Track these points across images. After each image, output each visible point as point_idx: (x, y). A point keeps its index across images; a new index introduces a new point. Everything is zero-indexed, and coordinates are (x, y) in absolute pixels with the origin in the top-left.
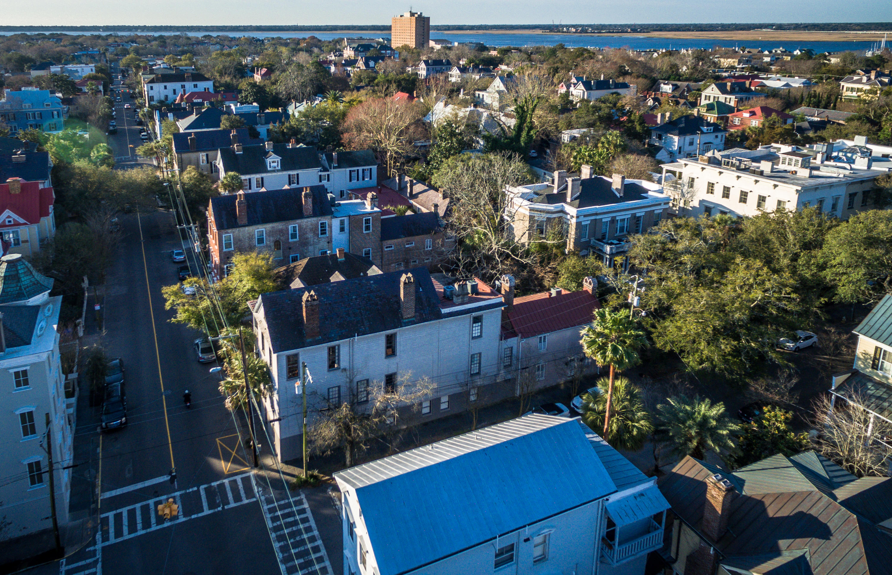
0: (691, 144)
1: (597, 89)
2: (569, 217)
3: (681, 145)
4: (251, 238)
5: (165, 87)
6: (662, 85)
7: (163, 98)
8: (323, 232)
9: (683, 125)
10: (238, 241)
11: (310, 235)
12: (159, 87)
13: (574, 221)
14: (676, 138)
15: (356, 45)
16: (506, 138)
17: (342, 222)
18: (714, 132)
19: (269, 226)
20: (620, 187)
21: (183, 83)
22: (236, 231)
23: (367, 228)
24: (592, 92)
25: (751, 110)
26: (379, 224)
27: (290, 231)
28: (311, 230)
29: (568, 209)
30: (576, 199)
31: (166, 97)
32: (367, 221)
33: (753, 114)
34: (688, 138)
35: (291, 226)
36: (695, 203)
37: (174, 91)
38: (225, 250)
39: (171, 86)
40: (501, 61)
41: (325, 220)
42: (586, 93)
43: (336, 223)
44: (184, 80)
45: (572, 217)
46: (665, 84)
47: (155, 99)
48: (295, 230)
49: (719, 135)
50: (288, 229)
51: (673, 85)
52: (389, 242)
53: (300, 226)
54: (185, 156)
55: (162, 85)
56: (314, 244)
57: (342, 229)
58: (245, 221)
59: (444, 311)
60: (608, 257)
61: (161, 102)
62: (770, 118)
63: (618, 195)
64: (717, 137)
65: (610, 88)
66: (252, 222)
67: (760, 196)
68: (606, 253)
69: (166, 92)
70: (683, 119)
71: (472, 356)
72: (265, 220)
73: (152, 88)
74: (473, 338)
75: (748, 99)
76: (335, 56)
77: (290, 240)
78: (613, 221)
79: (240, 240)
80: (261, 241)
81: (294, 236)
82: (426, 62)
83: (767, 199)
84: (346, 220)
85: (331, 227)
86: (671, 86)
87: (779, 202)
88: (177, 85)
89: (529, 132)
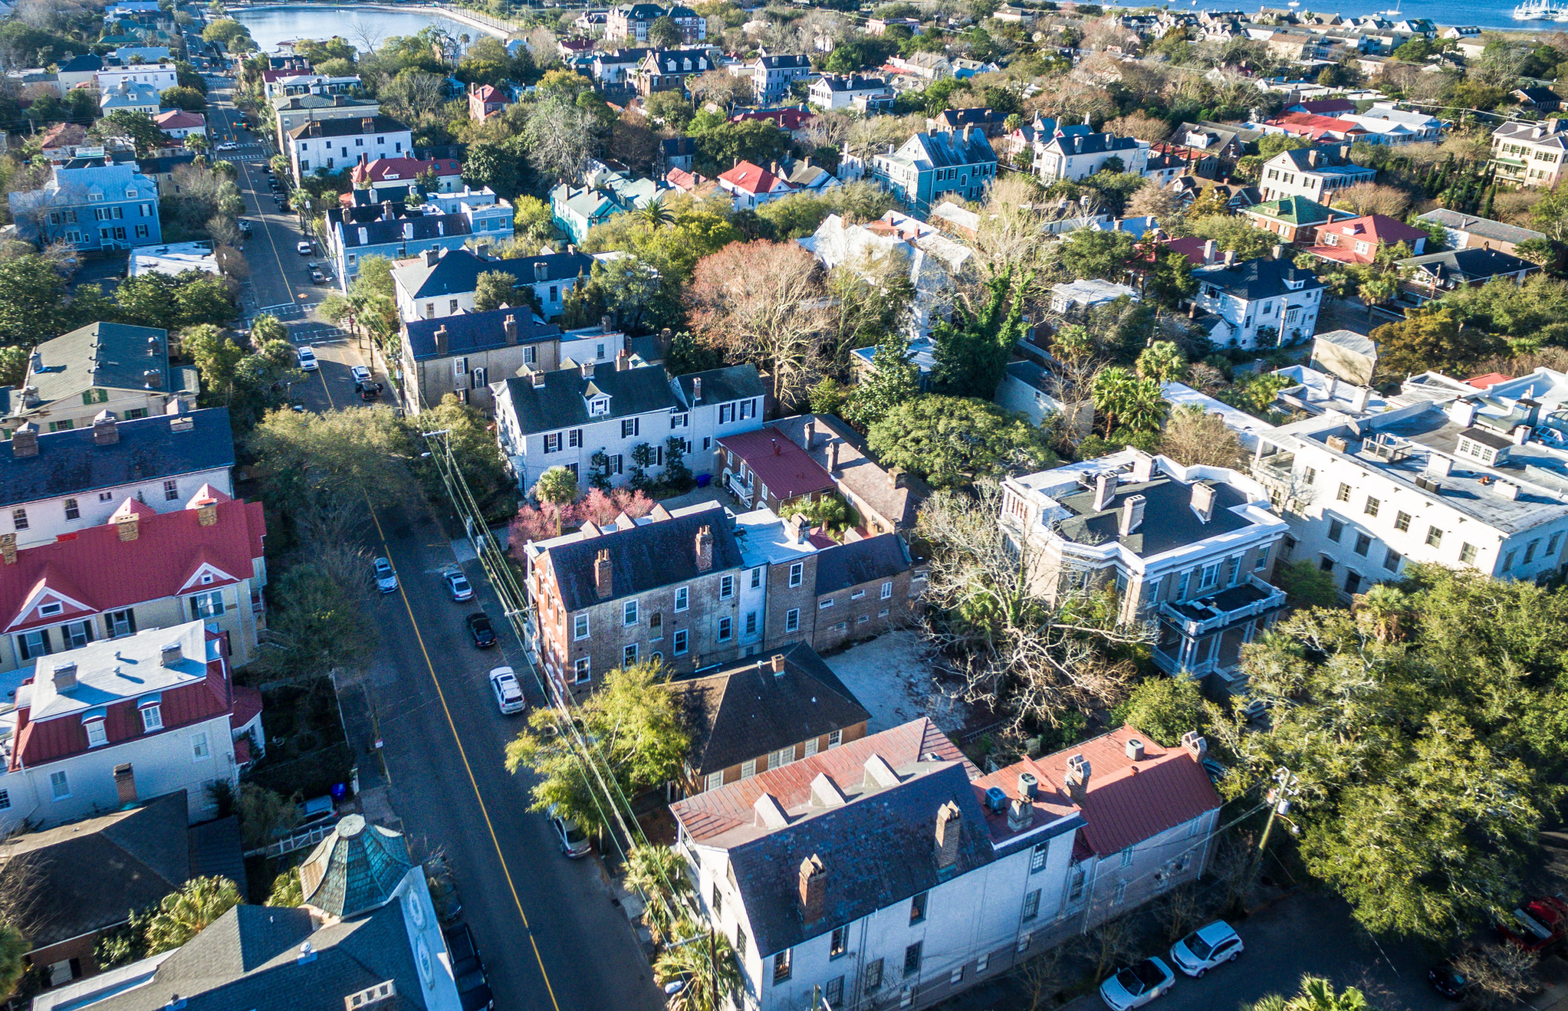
0: (1267, 310)
1: (1085, 151)
2: (1129, 572)
3: (1251, 313)
4: (615, 616)
5: (329, 145)
6: (1189, 134)
7: (324, 164)
8: (727, 591)
9: (1253, 278)
10: (597, 621)
11: (706, 599)
12: (317, 145)
13: (1138, 580)
14: (1244, 303)
15: (630, 8)
16: (973, 330)
17: (756, 574)
18: (1305, 288)
19: (644, 595)
20: (1205, 509)
21: (359, 137)
22: (595, 609)
23: (796, 579)
24: (1074, 157)
25: (1356, 222)
26: (813, 572)
27: (677, 597)
28: (709, 591)
29: (1128, 556)
30: (1136, 531)
31: (331, 162)
32: (797, 569)
33: (1360, 229)
34: (1262, 303)
35: (677, 589)
36: (1314, 512)
37: (344, 150)
38: (576, 639)
39: (338, 141)
40: (893, 50)
41: (731, 573)
42: (1064, 160)
43: (746, 576)
44: (360, 131)
45: (1136, 573)
46: (1194, 132)
47: (311, 165)
48: (683, 595)
49: (1313, 292)
50: (673, 595)
51: (1209, 135)
52: (828, 596)
53: (692, 588)
54: (429, 364)
55: (323, 141)
56: (712, 610)
57: (755, 584)
58: (609, 591)
59: (996, 847)
60: (1191, 640)
61: (321, 171)
62: (1392, 249)
63: (1202, 520)
64: (1309, 295)
65: (1105, 150)
66: (619, 592)
67: (1432, 528)
68: (1187, 633)
69: (330, 153)
70: (1254, 266)
71: (1029, 896)
72: (639, 588)
73: (305, 147)
74: (1034, 871)
75: (1344, 182)
76: (590, 21)
77: (676, 611)
78: (1198, 571)
79: (600, 621)
80: (631, 618)
81: (681, 604)
82: (767, 62)
83: (1444, 536)
84: (763, 570)
85: (738, 582)
86: (1205, 137)
87: (1466, 547)
88: (348, 141)
89: (1014, 324)
